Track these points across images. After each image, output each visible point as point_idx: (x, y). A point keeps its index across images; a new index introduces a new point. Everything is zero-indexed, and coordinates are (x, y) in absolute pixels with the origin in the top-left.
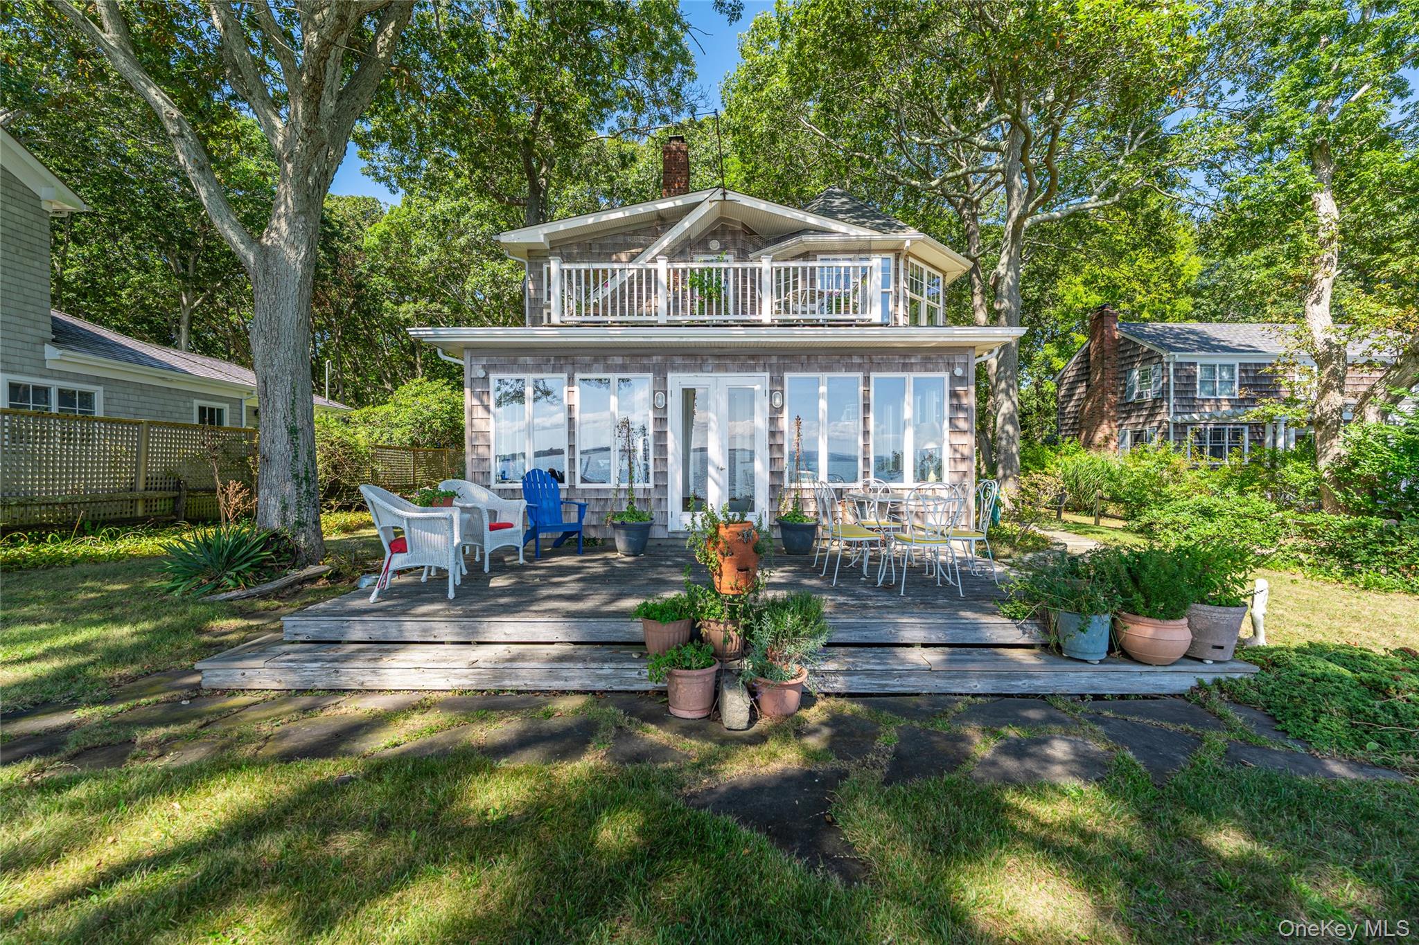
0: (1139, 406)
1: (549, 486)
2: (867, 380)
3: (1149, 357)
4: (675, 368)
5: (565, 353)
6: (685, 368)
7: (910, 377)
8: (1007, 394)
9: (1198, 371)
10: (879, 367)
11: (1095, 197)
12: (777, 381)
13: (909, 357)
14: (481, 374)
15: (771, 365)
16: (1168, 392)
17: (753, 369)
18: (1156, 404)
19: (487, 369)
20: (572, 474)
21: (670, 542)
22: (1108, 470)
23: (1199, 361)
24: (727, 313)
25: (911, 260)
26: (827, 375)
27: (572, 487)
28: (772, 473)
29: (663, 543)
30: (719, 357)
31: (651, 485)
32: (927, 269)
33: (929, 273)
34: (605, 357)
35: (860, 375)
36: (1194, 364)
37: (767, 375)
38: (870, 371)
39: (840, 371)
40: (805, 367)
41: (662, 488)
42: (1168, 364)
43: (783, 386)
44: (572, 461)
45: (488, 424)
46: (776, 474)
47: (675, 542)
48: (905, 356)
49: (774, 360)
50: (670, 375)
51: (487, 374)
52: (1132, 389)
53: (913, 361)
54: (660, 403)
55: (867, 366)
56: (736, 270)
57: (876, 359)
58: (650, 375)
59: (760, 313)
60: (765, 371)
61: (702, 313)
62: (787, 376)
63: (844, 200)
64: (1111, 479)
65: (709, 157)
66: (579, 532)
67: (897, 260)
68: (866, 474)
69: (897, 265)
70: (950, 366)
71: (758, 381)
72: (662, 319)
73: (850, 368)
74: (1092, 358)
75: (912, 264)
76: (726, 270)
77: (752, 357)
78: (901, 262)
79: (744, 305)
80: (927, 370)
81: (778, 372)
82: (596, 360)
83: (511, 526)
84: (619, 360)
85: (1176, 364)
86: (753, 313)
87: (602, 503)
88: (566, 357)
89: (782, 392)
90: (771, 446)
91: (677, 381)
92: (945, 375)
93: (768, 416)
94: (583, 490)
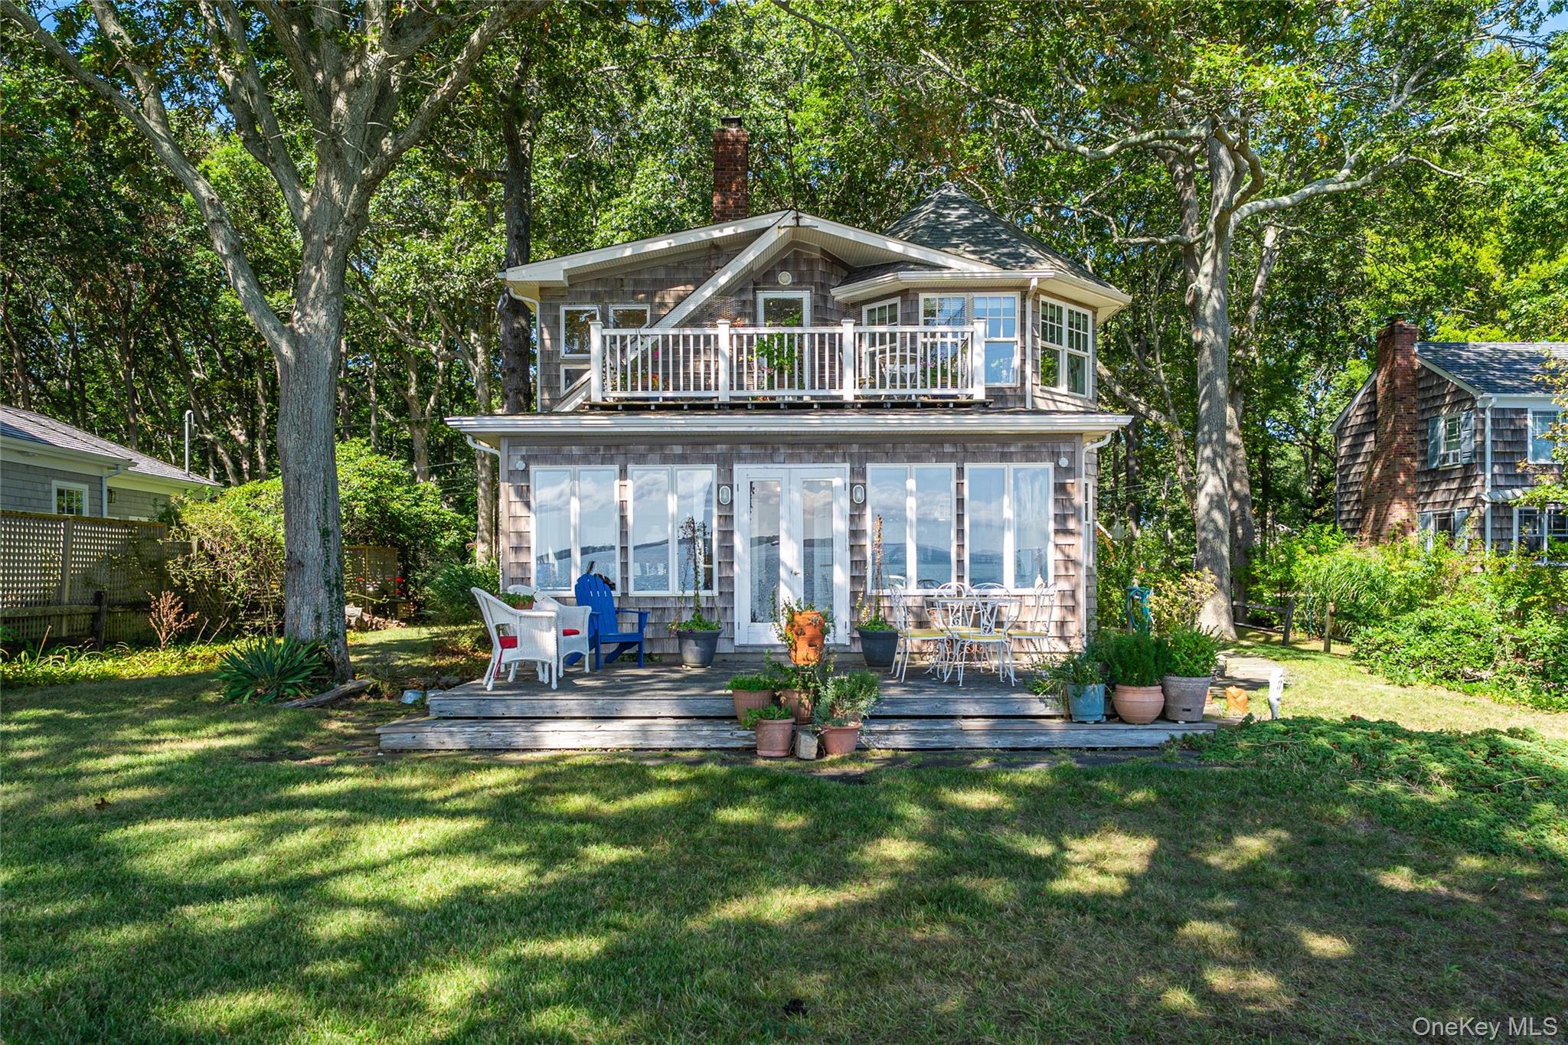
0: (1446, 475)
1: (602, 594)
2: (960, 472)
3: (1461, 399)
4: (742, 459)
5: (616, 441)
6: (754, 459)
7: (1009, 467)
8: (1214, 465)
9: (1530, 422)
10: (975, 457)
11: (1346, 172)
12: (859, 474)
13: (1009, 445)
14: (521, 465)
15: (851, 455)
16: (1483, 454)
17: (830, 459)
18: (1468, 474)
19: (527, 459)
20: (625, 580)
21: (737, 658)
22: (1368, 575)
23: (1532, 407)
24: (801, 386)
25: (1043, 298)
26: (915, 466)
27: (625, 595)
28: (853, 578)
29: (729, 658)
30: (792, 445)
31: (715, 592)
32: (1066, 307)
33: (1071, 312)
34: (662, 446)
35: (953, 466)
36: (1524, 411)
37: (848, 466)
38: (964, 461)
39: (930, 461)
40: (891, 457)
41: (728, 596)
42: (1483, 410)
43: (865, 478)
44: (625, 566)
45: (528, 523)
46: (857, 580)
47: (743, 658)
48: (1004, 444)
49: (855, 448)
50: (736, 467)
51: (527, 466)
52: (1436, 446)
53: (1012, 449)
54: (725, 497)
55: (961, 455)
56: (812, 336)
57: (970, 446)
58: (714, 467)
59: (841, 387)
60: (844, 461)
61: (771, 387)
62: (870, 467)
63: (962, 211)
64: (1371, 588)
65: (773, 75)
66: (640, 644)
67: (1023, 300)
68: (960, 578)
69: (1023, 306)
70: (1055, 456)
71: (838, 475)
72: (724, 395)
73: (941, 458)
74: (1380, 396)
75: (1045, 304)
76: (801, 336)
77: (830, 446)
78: (1029, 304)
79: (821, 378)
80: (1028, 460)
81: (860, 463)
82: (651, 450)
83: (576, 633)
84: (678, 450)
85: (1494, 410)
86: (831, 386)
87: (659, 613)
88: (618, 446)
89: (864, 485)
90: (852, 547)
91: (743, 473)
92: (1050, 466)
93: (848, 512)
94: (638, 599)
